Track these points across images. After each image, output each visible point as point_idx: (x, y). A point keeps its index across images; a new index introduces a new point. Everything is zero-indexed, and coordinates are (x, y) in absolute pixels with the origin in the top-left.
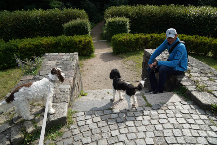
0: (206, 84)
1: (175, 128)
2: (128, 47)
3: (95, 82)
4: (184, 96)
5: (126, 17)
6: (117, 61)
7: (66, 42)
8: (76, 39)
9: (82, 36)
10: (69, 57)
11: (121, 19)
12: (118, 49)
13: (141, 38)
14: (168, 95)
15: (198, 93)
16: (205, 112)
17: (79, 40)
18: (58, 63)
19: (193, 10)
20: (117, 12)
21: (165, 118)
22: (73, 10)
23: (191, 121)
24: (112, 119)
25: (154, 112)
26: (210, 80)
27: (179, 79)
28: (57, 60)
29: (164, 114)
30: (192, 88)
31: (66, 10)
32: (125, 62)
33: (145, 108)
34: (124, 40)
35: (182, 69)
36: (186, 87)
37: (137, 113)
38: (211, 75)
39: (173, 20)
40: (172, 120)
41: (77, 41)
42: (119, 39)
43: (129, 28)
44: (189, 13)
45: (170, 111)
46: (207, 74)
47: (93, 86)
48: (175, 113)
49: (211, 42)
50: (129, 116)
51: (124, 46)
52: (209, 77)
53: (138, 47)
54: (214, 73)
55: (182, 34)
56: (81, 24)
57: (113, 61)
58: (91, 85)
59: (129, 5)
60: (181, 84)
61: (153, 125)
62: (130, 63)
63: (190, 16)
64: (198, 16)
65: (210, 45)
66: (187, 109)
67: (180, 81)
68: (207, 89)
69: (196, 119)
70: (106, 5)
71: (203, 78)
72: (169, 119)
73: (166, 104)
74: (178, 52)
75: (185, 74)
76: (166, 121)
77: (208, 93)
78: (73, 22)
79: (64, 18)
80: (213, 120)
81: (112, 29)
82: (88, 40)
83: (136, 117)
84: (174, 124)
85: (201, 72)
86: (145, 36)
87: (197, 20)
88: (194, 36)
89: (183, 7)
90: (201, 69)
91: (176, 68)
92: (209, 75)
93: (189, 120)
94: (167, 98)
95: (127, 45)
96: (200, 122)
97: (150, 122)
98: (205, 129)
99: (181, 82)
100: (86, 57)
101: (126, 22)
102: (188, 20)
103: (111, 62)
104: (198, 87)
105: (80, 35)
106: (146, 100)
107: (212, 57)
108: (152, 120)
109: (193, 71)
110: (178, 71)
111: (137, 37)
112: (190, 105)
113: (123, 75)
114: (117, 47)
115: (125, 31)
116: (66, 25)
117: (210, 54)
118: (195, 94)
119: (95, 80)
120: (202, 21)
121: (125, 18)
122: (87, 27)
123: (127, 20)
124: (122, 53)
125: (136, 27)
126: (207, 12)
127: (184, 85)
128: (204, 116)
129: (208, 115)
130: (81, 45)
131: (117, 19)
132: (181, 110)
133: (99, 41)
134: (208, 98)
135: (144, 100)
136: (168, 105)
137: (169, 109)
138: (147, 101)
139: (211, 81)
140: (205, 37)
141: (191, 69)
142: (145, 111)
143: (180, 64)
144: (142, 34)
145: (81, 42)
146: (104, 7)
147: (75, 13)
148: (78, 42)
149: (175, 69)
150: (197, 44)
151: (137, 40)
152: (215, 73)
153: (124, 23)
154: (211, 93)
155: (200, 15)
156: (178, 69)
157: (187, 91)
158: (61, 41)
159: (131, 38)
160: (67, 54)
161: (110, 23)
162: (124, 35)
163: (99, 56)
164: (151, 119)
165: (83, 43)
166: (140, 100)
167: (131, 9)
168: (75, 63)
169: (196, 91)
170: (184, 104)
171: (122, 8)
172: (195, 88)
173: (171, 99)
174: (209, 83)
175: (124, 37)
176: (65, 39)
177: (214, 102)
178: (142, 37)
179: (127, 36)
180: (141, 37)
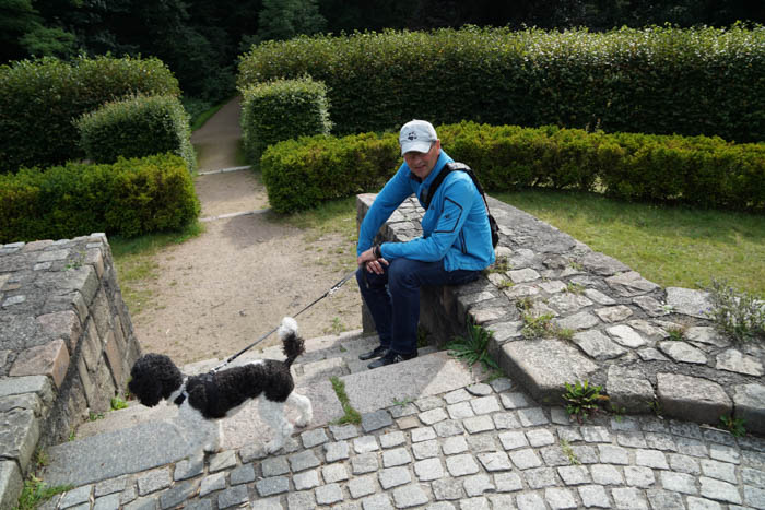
0: (555, 307)
1: (437, 501)
2: (320, 186)
3: (200, 331)
4: (483, 360)
5: (315, 79)
6: (284, 241)
7: (86, 189)
8: (121, 174)
9: (148, 161)
10: (64, 254)
11: (296, 86)
12: (285, 197)
13: (364, 151)
14: (426, 366)
15: (527, 347)
16: (548, 416)
17: (134, 176)
18: (11, 287)
19: (539, 44)
20: (283, 64)
21: (404, 465)
22: (116, 62)
23: (497, 461)
24: (201, 497)
25: (366, 445)
26: (570, 291)
27: (465, 301)
28: (13, 272)
29: (402, 449)
30: (506, 331)
31: (87, 63)
32: (311, 241)
33: (335, 429)
34: (303, 163)
35: (474, 261)
36: (487, 329)
37: (302, 459)
38: (574, 271)
39: (479, 79)
40: (430, 469)
41: (128, 180)
42: (286, 161)
43: (328, 114)
44: (526, 53)
45: (425, 429)
46: (562, 267)
47: (191, 347)
48: (441, 438)
49: (596, 147)
50: (270, 476)
51: (308, 185)
52: (566, 279)
53: (358, 183)
54: (586, 263)
55: (506, 126)
56: (147, 114)
57: (271, 242)
58: (186, 345)
59: (325, 35)
60: (472, 318)
61: (356, 499)
62: (330, 244)
63: (531, 62)
64: (554, 62)
65: (594, 156)
66: (489, 414)
67: (470, 307)
68: (558, 328)
69: (516, 450)
70: (246, 37)
71: (547, 287)
72: (417, 464)
73: (417, 403)
74: (447, 203)
75: (491, 277)
76: (405, 474)
77: (559, 343)
78: (114, 109)
79: (81, 94)
80: (571, 443)
81: (265, 123)
82: (170, 175)
83: (296, 477)
84: (434, 483)
85: (544, 264)
86: (381, 141)
87: (553, 75)
88: (544, 129)
89: (507, 33)
90: (545, 250)
91: (452, 263)
92: (569, 271)
93: (490, 456)
94: (424, 378)
95: (317, 180)
96: (527, 458)
97: (348, 488)
98: (539, 485)
99: (473, 312)
100: (169, 238)
101: (315, 96)
102: (526, 76)
103: (263, 246)
104: (526, 322)
105: (140, 158)
106: (342, 396)
107: (604, 195)
108: (356, 478)
109: (519, 263)
110: (460, 270)
111: (352, 147)
112: (501, 395)
113: (304, 293)
114: (281, 190)
115: (313, 129)
116: (90, 120)
117: (599, 187)
118: (514, 351)
119: (203, 321)
120: (568, 76)
121: (309, 80)
122: (170, 122)
123: (319, 89)
124: (302, 208)
125: (357, 110)
126: (579, 47)
127: (482, 323)
128: (543, 430)
129: (556, 424)
130: (143, 196)
131: (280, 86)
132: (466, 422)
133: (224, 170)
134: (557, 362)
135: (337, 398)
136: (424, 407)
137: (425, 424)
138: (347, 400)
139: (573, 292)
140: (576, 131)
141: (512, 256)
142: (331, 447)
143: (463, 244)
144: (368, 134)
145: (145, 181)
146: (241, 43)
147: (123, 71)
148: (133, 181)
149: (446, 268)
150: (555, 155)
151: (352, 157)
152: (589, 261)
153: (306, 99)
154: (568, 339)
155: (561, 57)
156: (456, 263)
157: (491, 344)
158: (64, 185)
159: (331, 153)
160: (60, 242)
161: (258, 101)
162: (305, 145)
163: (220, 226)
164: (354, 474)
165: (153, 188)
166: (322, 398)
167: (332, 48)
168: (84, 278)
169: (521, 338)
170: (479, 396)
171: (299, 45)
172: (519, 328)
173: (435, 381)
174: (565, 302)
175: (305, 152)
176: (81, 178)
177: (575, 375)
178: (371, 146)
179: (314, 147)
180: (366, 145)
